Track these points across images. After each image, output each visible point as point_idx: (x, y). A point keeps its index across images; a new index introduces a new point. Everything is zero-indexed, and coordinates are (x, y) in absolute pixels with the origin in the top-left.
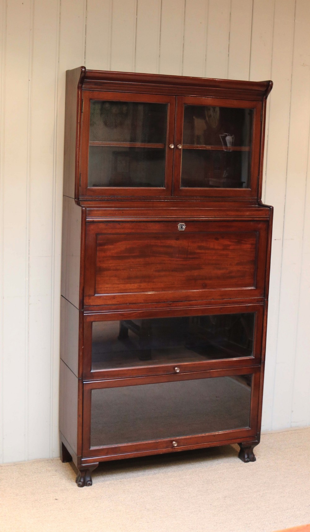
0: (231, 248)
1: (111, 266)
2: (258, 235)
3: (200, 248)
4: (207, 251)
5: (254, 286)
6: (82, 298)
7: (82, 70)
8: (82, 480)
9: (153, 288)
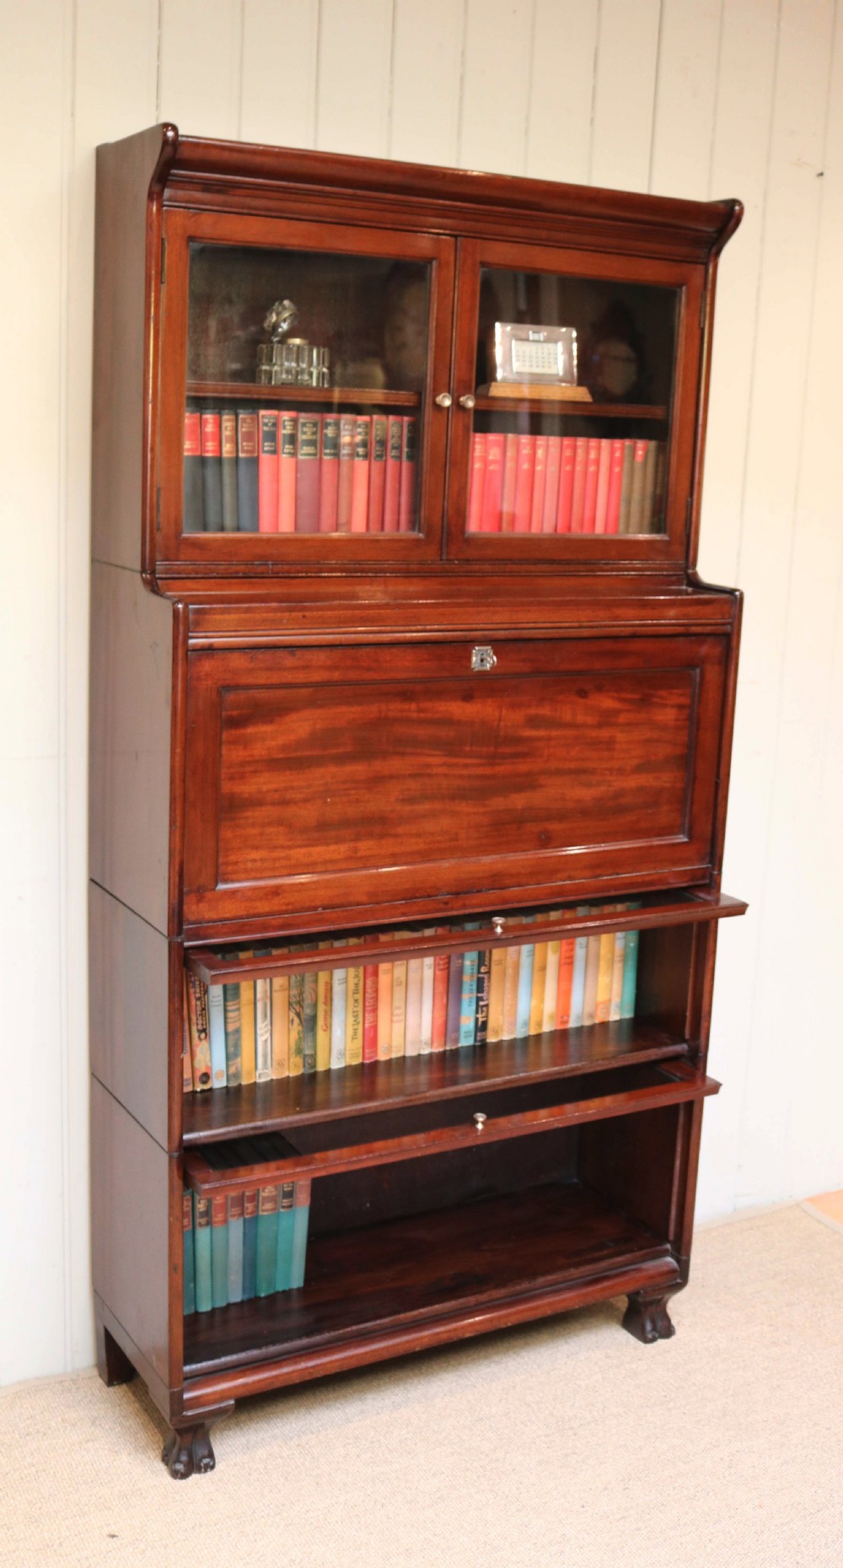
0: (622, 719)
1: (268, 791)
2: (698, 679)
3: (532, 722)
4: (554, 733)
5: (684, 833)
6: (176, 901)
7: (165, 134)
8: (184, 1458)
9: (393, 855)
